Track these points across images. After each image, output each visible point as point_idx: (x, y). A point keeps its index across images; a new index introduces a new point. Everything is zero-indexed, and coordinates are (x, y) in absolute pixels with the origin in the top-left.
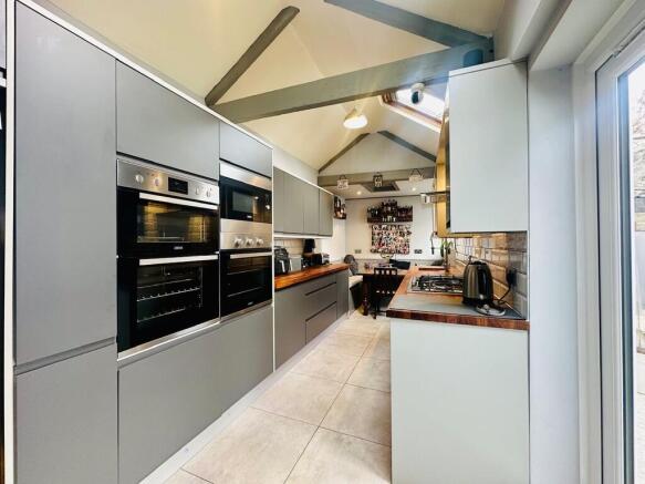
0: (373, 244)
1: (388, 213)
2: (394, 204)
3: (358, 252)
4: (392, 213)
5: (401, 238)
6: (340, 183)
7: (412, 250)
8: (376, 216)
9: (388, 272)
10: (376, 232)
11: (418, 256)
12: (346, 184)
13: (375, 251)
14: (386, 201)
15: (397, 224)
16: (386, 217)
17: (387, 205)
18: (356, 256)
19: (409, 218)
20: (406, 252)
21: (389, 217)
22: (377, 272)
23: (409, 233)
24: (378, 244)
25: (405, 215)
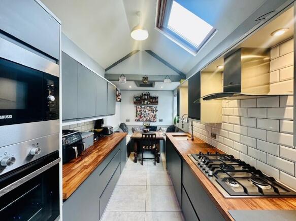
0: (136, 116)
1: (145, 99)
2: (148, 95)
3: (128, 121)
4: (147, 99)
5: (152, 114)
6: (121, 79)
7: (158, 120)
8: (139, 101)
9: (150, 136)
10: (139, 109)
11: (161, 123)
12: (125, 80)
13: (138, 121)
14: (144, 93)
15: (150, 105)
16: (144, 102)
17: (145, 95)
18: (127, 123)
19: (157, 103)
20: (154, 121)
21: (146, 102)
22: (144, 136)
23: (156, 111)
24: (139, 117)
25: (154, 100)
